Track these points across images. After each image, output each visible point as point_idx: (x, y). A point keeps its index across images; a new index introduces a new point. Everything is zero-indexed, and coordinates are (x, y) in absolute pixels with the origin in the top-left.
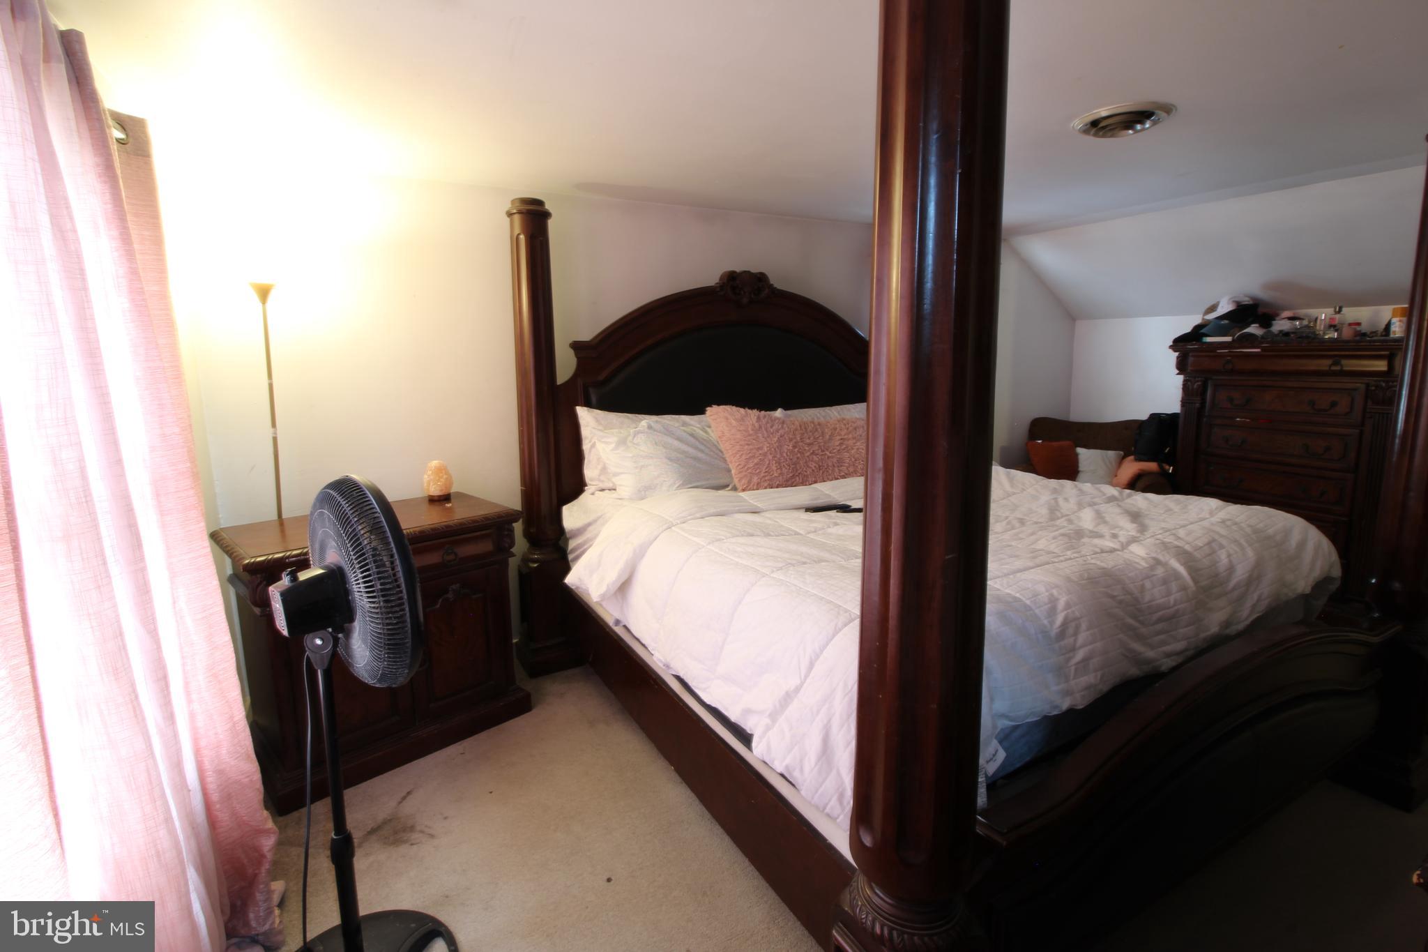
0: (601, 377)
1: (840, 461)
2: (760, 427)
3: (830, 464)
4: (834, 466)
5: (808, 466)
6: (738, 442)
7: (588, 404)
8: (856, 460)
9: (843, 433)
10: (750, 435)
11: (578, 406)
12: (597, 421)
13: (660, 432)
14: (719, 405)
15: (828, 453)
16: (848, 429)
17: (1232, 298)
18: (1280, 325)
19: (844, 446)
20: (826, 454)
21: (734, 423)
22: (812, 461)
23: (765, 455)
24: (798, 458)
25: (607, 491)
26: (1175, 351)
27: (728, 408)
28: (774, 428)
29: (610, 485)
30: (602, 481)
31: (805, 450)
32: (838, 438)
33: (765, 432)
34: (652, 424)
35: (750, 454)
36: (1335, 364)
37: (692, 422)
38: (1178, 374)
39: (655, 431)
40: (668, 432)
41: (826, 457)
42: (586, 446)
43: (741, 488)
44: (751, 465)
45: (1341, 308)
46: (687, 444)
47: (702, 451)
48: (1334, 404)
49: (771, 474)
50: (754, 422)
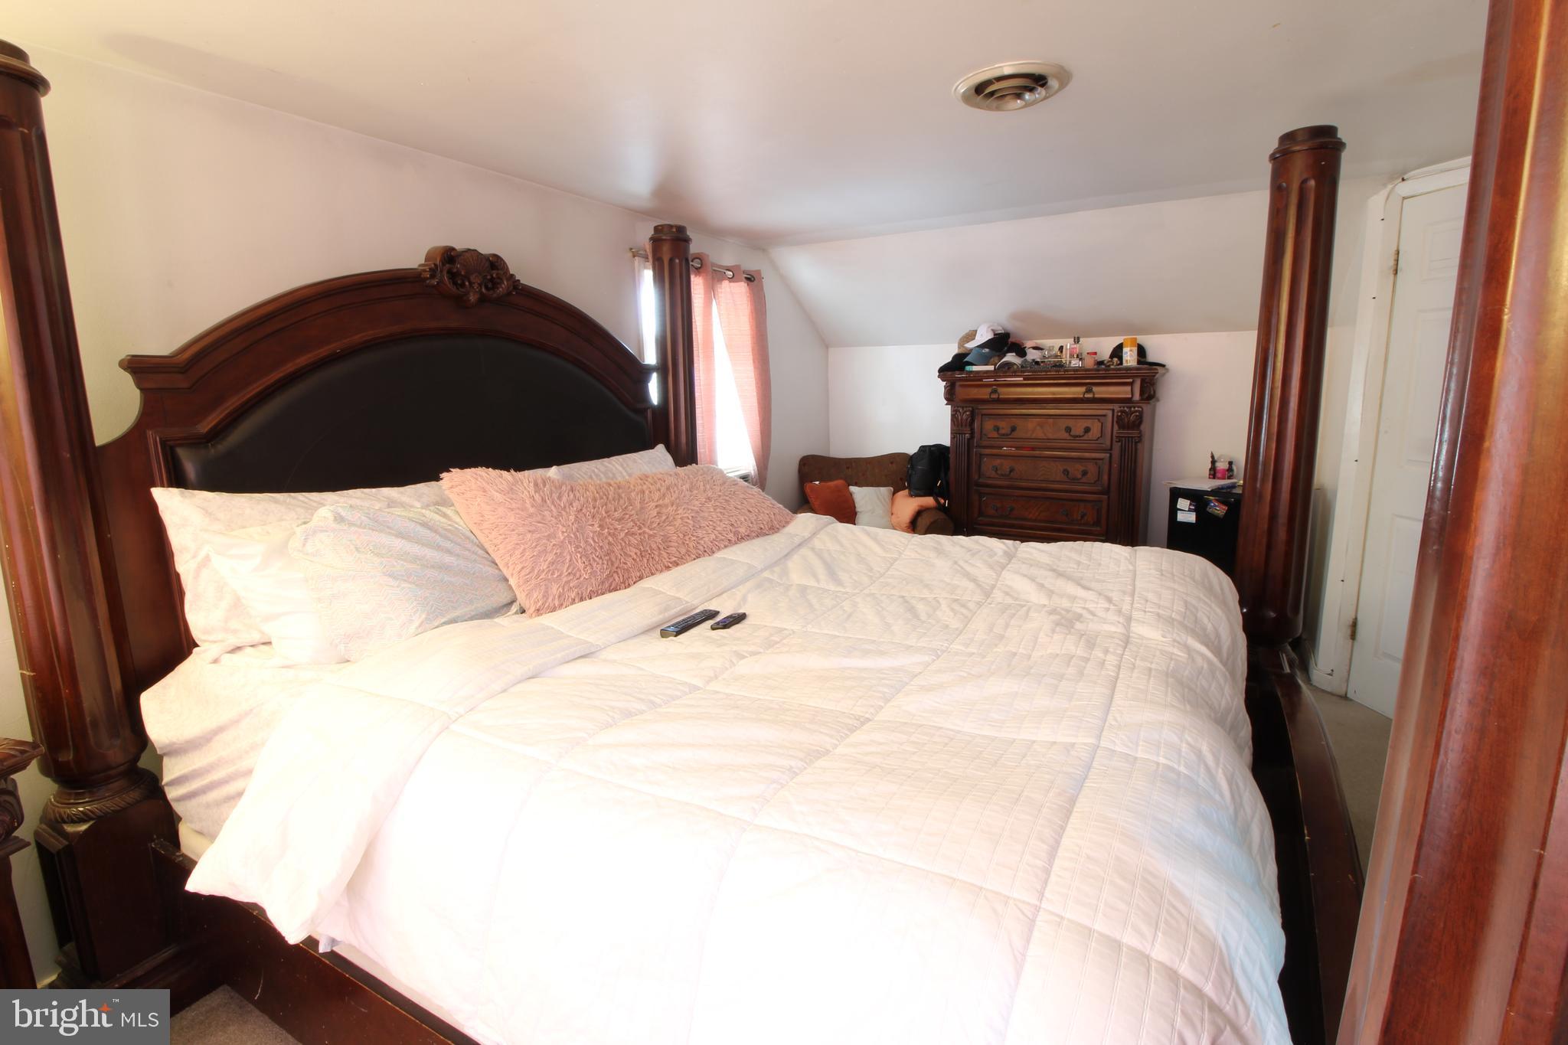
0: (205, 427)
1: (666, 540)
2: (544, 501)
3: (654, 546)
4: (659, 548)
5: (626, 554)
6: (513, 530)
7: (178, 480)
8: (684, 536)
9: (657, 495)
10: (531, 516)
11: (155, 486)
12: (207, 513)
13: (360, 526)
14: (462, 467)
15: (647, 530)
16: (659, 490)
17: (989, 327)
18: (1032, 355)
19: (664, 518)
20: (644, 532)
21: (498, 497)
22: (630, 545)
23: (562, 545)
24: (610, 544)
25: (249, 650)
26: (943, 381)
27: (481, 472)
28: (564, 499)
29: (256, 637)
30: (235, 632)
31: (616, 529)
32: (653, 504)
33: (553, 507)
34: (343, 514)
35: (539, 548)
36: (1089, 391)
37: (405, 499)
38: (947, 404)
39: (351, 524)
40: (378, 524)
41: (646, 536)
42: (184, 565)
43: (533, 609)
44: (544, 566)
45: (1078, 338)
46: (418, 541)
47: (449, 552)
48: (1087, 430)
49: (578, 576)
50: (532, 493)
